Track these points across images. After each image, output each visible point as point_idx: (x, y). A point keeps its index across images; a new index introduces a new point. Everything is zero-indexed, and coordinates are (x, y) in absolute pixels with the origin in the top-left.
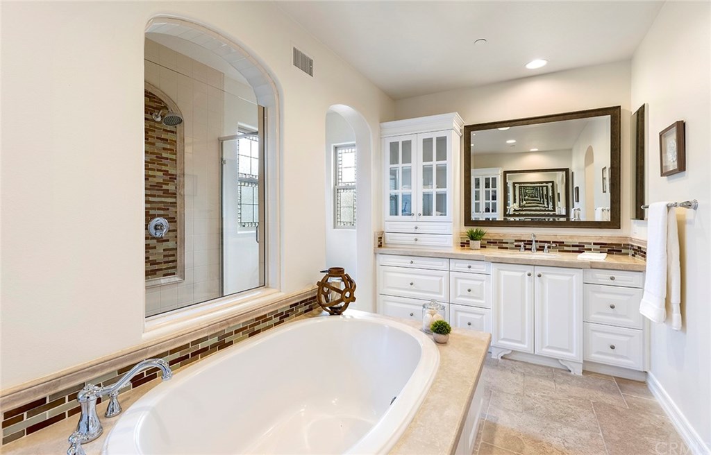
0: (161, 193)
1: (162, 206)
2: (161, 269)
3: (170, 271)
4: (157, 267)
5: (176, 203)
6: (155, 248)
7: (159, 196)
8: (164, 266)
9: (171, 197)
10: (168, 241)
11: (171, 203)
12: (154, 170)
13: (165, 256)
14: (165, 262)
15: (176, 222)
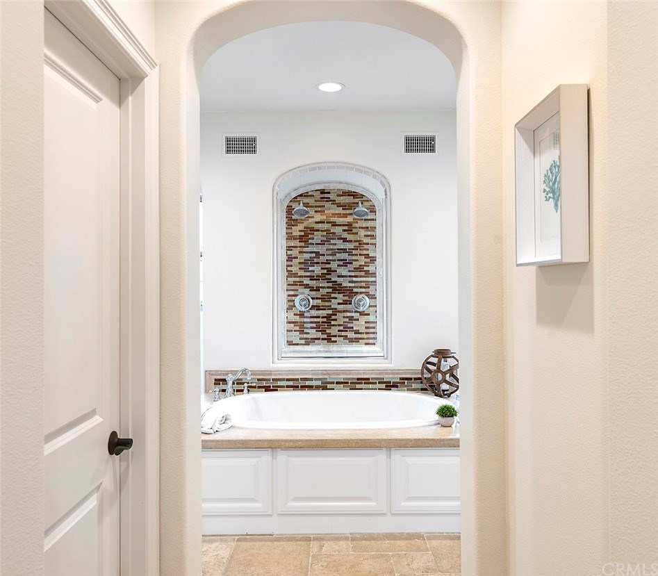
0: (363, 274)
1: (364, 284)
2: (363, 339)
3: (371, 341)
4: (359, 336)
5: (376, 282)
6: (358, 320)
7: (361, 277)
8: (365, 336)
9: (371, 277)
10: (368, 314)
11: (372, 282)
12: (357, 255)
13: (366, 328)
14: (367, 333)
15: (376, 298)
